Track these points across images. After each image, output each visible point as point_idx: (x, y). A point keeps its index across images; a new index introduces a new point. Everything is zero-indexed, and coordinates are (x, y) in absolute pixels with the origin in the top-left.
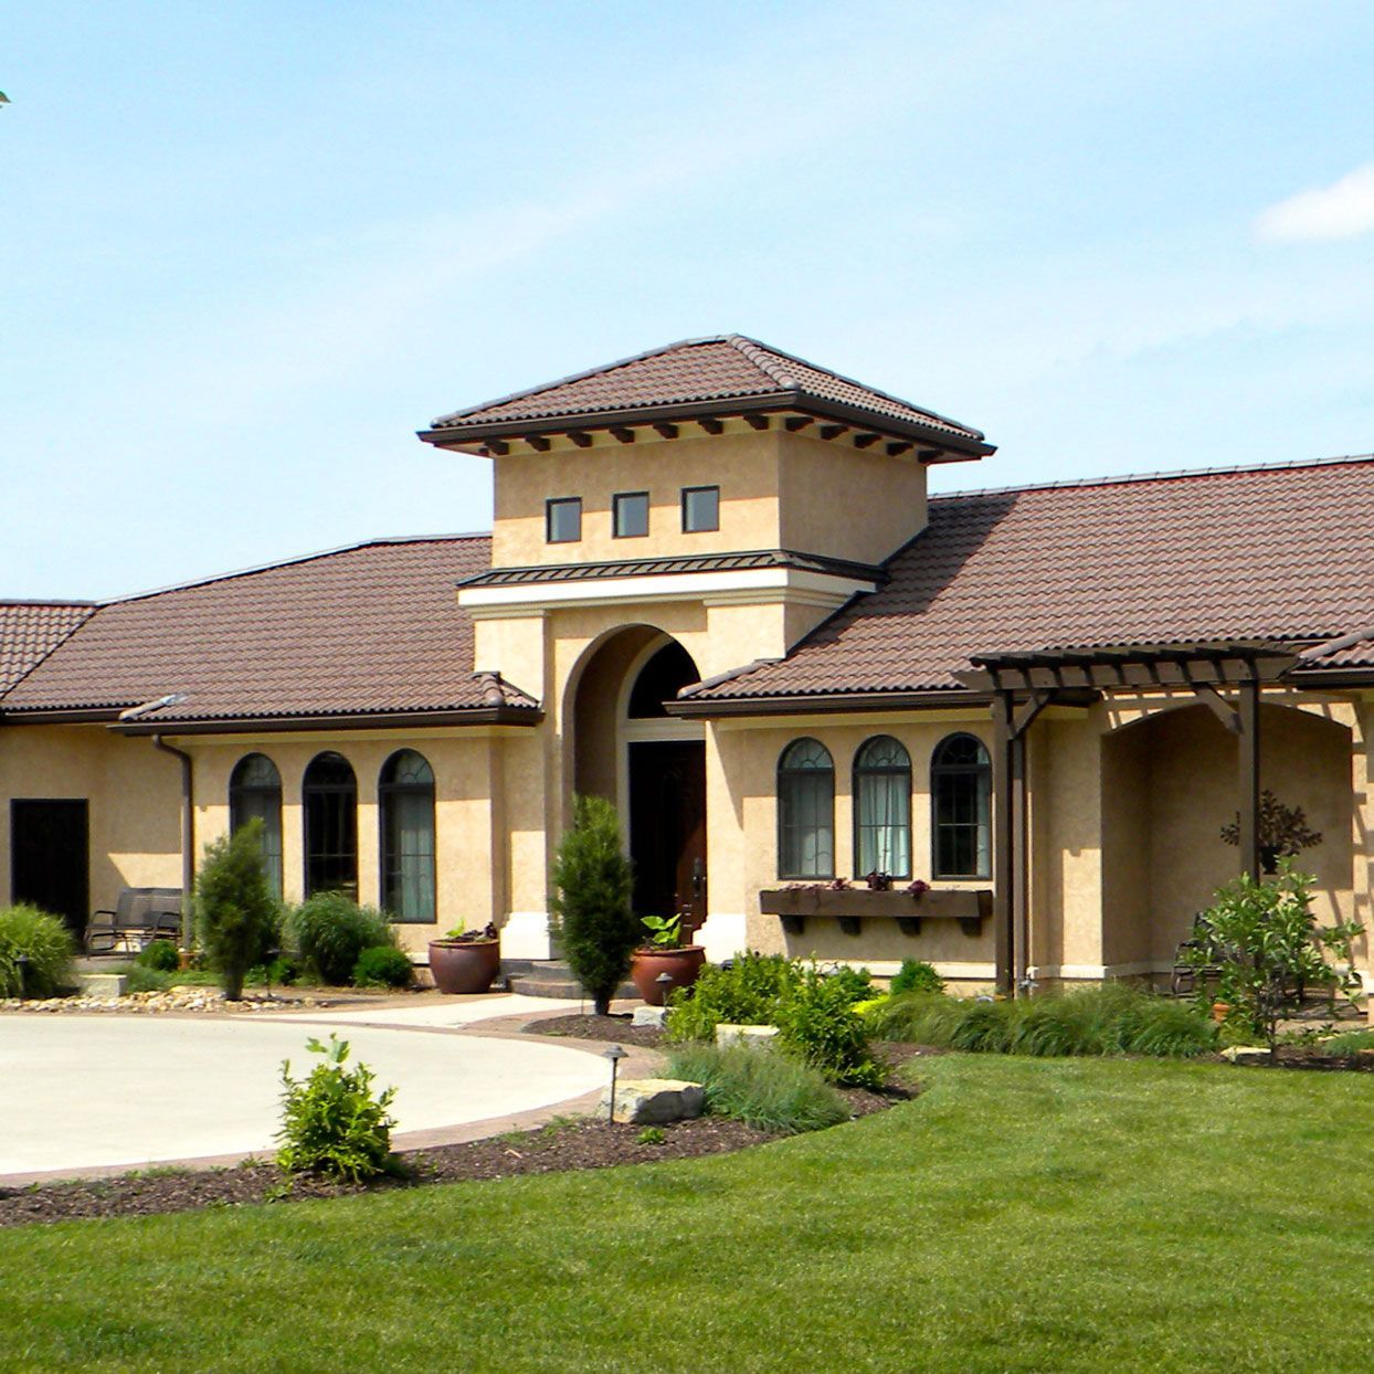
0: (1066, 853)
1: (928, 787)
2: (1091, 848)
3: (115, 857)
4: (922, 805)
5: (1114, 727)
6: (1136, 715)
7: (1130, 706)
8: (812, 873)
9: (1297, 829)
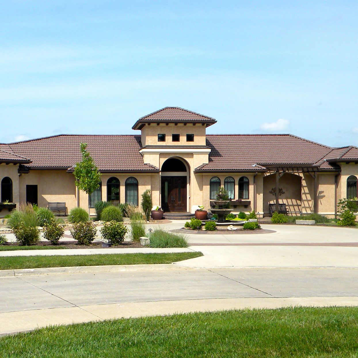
0: (257, 194)
1: (238, 184)
2: (261, 193)
3: (43, 195)
4: (237, 187)
5: (266, 176)
6: (269, 174)
7: (268, 173)
8: (213, 198)
9: (281, 191)
